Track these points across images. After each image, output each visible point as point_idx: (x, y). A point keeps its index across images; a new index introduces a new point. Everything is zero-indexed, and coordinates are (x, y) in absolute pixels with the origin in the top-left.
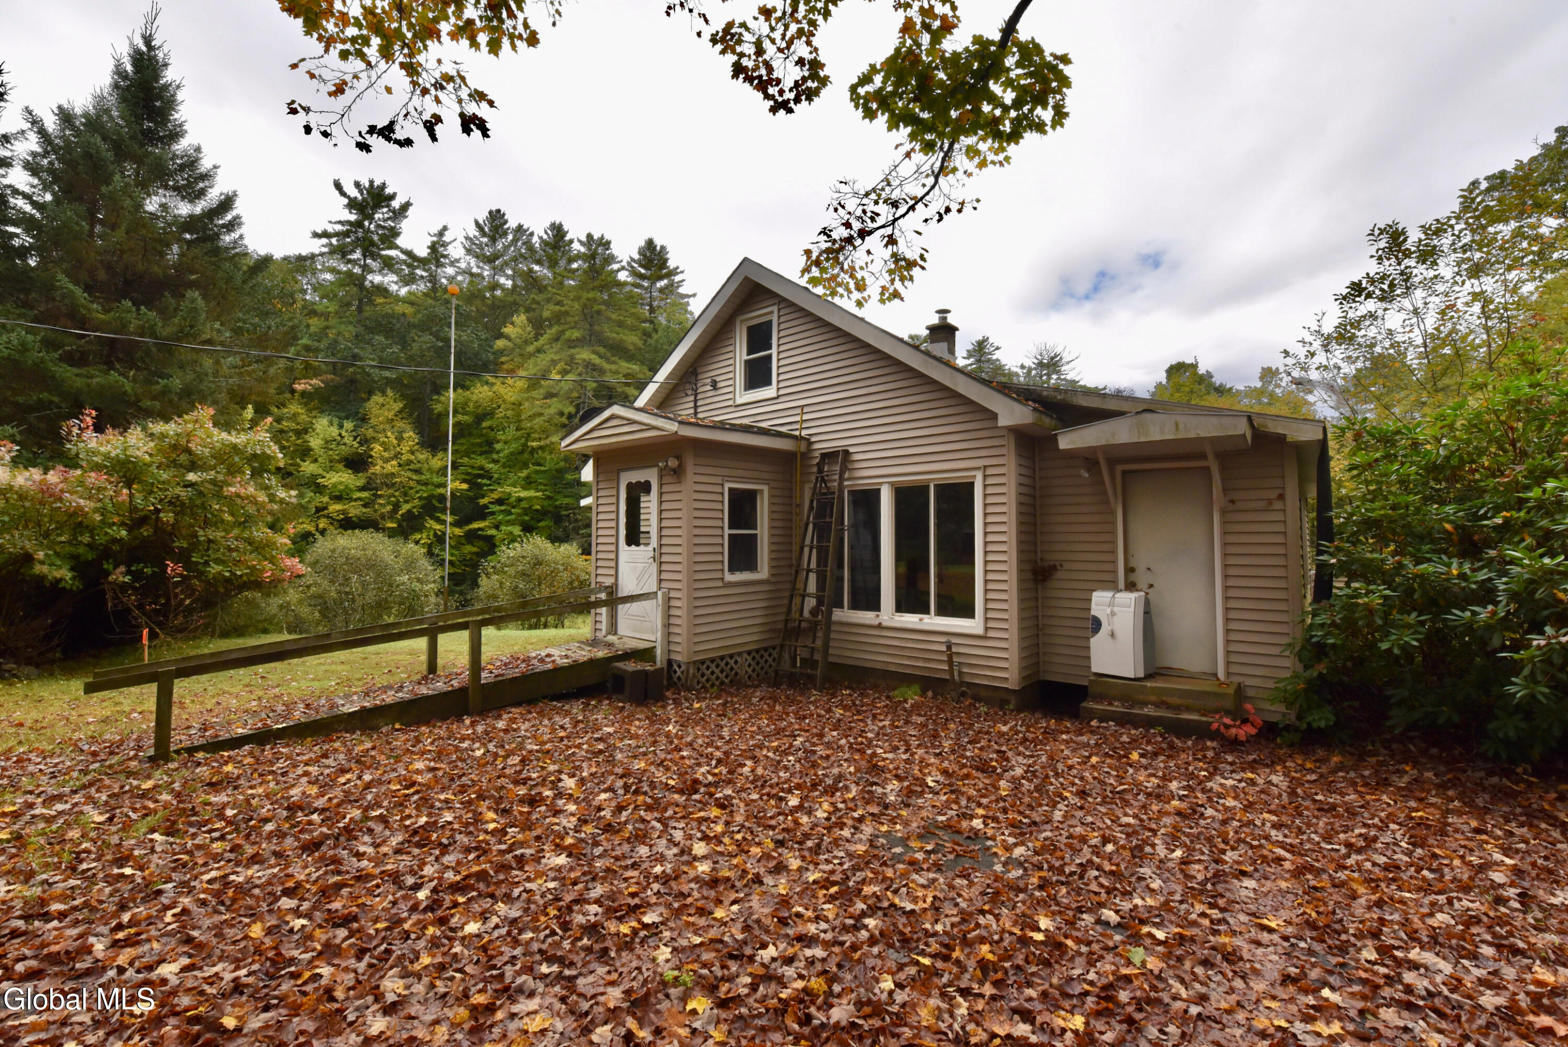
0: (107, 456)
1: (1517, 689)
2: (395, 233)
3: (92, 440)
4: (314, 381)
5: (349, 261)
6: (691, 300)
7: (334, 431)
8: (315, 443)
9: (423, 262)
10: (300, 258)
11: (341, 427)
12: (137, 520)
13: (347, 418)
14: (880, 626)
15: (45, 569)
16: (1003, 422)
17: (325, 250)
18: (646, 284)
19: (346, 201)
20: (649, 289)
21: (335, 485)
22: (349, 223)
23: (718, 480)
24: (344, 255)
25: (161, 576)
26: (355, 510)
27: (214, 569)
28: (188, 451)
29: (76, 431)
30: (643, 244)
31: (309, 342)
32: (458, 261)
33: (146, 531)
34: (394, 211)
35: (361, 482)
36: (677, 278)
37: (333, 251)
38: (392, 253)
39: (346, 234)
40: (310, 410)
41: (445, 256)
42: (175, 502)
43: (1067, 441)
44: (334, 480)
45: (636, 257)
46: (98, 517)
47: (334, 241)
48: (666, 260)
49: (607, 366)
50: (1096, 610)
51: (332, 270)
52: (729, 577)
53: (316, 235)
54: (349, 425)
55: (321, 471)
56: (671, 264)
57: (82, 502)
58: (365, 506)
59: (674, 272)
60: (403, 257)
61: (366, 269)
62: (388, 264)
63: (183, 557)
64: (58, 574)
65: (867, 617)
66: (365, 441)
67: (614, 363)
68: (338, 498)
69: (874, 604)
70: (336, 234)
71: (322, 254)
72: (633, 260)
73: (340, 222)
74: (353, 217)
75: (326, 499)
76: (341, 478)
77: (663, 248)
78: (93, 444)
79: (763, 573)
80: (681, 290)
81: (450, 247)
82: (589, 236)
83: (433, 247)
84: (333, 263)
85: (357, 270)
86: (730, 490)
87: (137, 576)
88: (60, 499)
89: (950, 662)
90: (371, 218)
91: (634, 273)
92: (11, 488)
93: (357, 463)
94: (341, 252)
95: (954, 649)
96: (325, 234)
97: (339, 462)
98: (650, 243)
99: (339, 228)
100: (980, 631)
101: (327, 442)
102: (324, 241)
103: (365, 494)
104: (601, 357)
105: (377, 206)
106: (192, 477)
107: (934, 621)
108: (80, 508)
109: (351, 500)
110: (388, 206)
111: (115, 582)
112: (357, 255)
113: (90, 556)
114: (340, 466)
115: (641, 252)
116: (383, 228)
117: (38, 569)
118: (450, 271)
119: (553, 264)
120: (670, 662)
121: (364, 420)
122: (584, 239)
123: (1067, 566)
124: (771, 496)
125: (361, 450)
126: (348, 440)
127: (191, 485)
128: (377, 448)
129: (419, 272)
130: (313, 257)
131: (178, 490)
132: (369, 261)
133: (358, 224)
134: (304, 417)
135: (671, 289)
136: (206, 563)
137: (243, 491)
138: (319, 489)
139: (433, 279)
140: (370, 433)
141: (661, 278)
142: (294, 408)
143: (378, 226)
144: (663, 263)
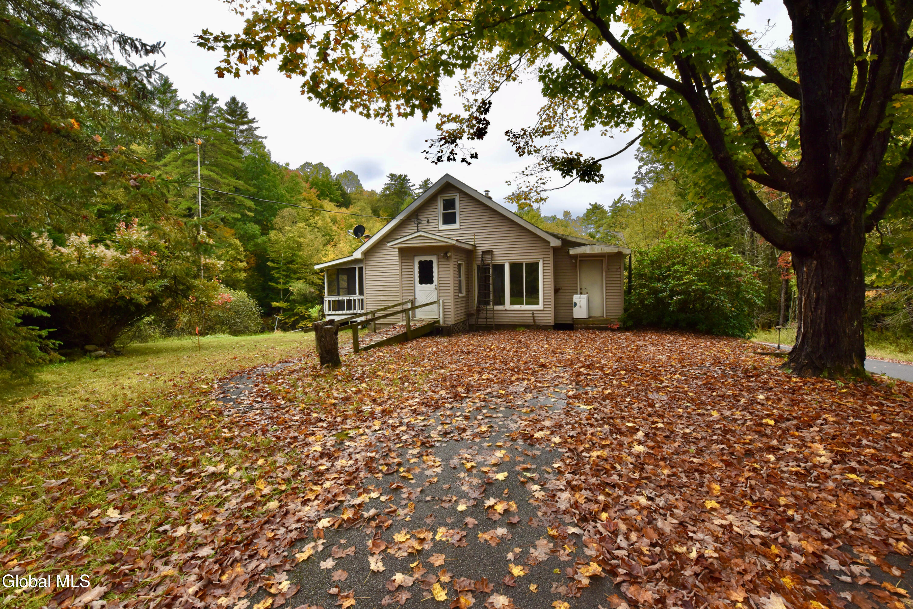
1: (671, 308)
6: (264, 140)
14: (505, 310)
16: (552, 245)
18: (232, 126)
20: (234, 130)
23: (457, 260)
30: (229, 99)
36: (254, 125)
43: (572, 252)
45: (226, 107)
48: (247, 113)
49: (222, 180)
50: (575, 300)
52: (459, 295)
56: (250, 116)
59: (252, 121)
65: (500, 307)
67: (225, 178)
69: (502, 303)
77: (243, 104)
79: (464, 293)
80: (257, 133)
82: (203, 94)
86: (458, 264)
89: (534, 319)
95: (535, 315)
98: (234, 99)
100: (541, 309)
104: (218, 174)
107: (525, 307)
115: (228, 105)
122: (199, 95)
123: (566, 288)
124: (465, 266)
135: (251, 130)
141: (243, 123)
144: (245, 114)
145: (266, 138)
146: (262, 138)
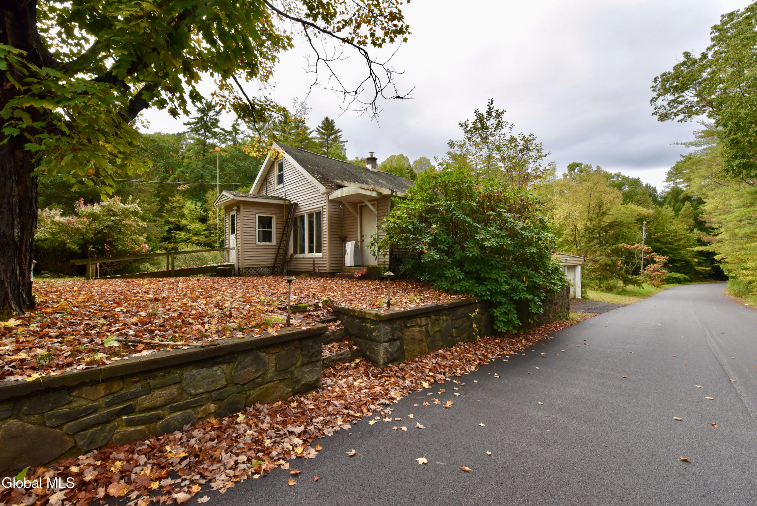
0: (87, 212)
2: (217, 121)
3: (83, 208)
4: (185, 186)
5: (199, 134)
6: (346, 144)
7: (193, 207)
8: (186, 211)
9: (230, 133)
10: (179, 134)
11: (196, 204)
12: (97, 232)
13: (199, 201)
14: (304, 258)
15: (70, 245)
17: (189, 130)
18: (325, 137)
19: (197, 109)
20: (327, 140)
21: (194, 229)
22: (198, 118)
23: (254, 213)
24: (197, 132)
25: (104, 249)
26: (202, 239)
27: (120, 247)
28: (112, 211)
29: (78, 205)
30: (323, 119)
31: (184, 170)
32: (244, 131)
33: (99, 235)
34: (216, 112)
35: (205, 228)
36: (339, 134)
37: (192, 130)
38: (216, 130)
39: (197, 123)
40: (185, 198)
41: (239, 130)
42: (108, 227)
43: (331, 197)
44: (193, 227)
45: (321, 125)
46: (84, 230)
47: (193, 126)
48: (334, 126)
50: (346, 248)
51: (193, 138)
52: (258, 243)
53: (185, 124)
54: (199, 204)
55: (189, 224)
56: (336, 128)
57: (79, 226)
58: (206, 237)
59: (338, 131)
60: (221, 131)
61: (206, 137)
62: (215, 135)
63: (110, 243)
64: (73, 247)
65: (301, 255)
66: (206, 210)
68: (196, 234)
69: (303, 251)
70: (193, 123)
71: (188, 132)
72: (319, 127)
73: (194, 118)
74: (199, 116)
75: (191, 235)
76: (197, 226)
77: (332, 121)
78: (83, 209)
79: (274, 242)
80: (341, 140)
81: (241, 126)
83: (233, 126)
84: (193, 135)
85: (203, 138)
86: (259, 217)
87: (97, 249)
88: (73, 225)
89: (314, 266)
90: (207, 115)
91: (320, 132)
92: (60, 222)
93: (203, 220)
94: (196, 130)
95: (315, 262)
96: (189, 124)
97: (196, 219)
98: (327, 119)
99: (194, 120)
100: (321, 256)
101: (191, 211)
102: (189, 126)
103: (206, 233)
105: (209, 110)
106: (112, 218)
107: (314, 255)
108: (79, 227)
109: (201, 235)
110: (214, 110)
111: (90, 250)
112: (202, 131)
113: (83, 243)
114: (197, 221)
115: (323, 123)
116: (212, 119)
117: (68, 245)
118: (241, 136)
119: (284, 131)
120: (239, 268)
121: (206, 201)
123: (349, 236)
124: (277, 219)
125: (204, 214)
126: (199, 210)
127: (113, 221)
128: (211, 213)
129: (228, 137)
130: (184, 133)
131: (109, 223)
132: (207, 134)
133: (202, 118)
134: (182, 201)
135: (336, 139)
136: (117, 245)
137: (128, 222)
138: (189, 231)
139: (234, 140)
140: (208, 207)
141: (331, 134)
142: (178, 197)
143: (210, 119)
144: (333, 128)
145: (347, 141)
146: (345, 142)
